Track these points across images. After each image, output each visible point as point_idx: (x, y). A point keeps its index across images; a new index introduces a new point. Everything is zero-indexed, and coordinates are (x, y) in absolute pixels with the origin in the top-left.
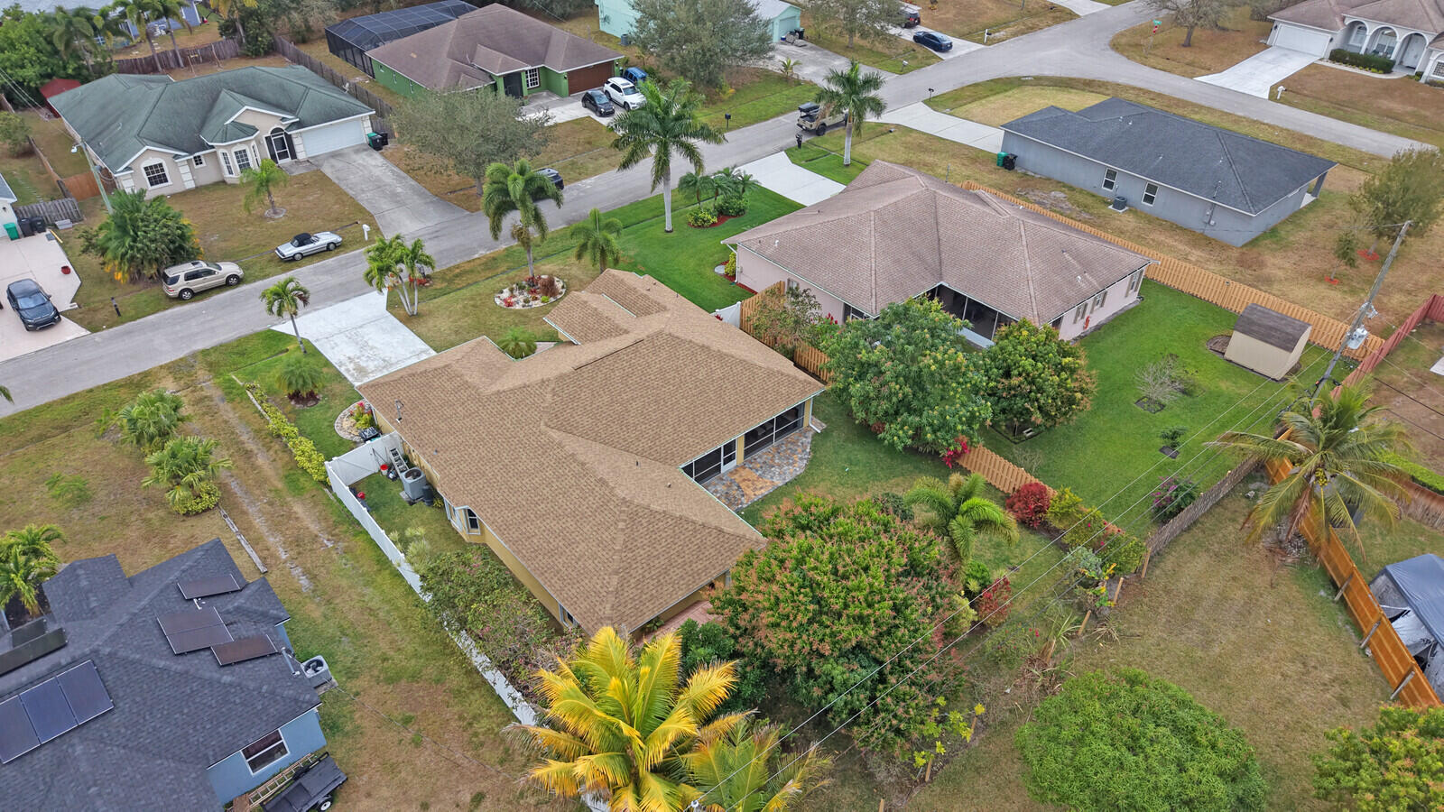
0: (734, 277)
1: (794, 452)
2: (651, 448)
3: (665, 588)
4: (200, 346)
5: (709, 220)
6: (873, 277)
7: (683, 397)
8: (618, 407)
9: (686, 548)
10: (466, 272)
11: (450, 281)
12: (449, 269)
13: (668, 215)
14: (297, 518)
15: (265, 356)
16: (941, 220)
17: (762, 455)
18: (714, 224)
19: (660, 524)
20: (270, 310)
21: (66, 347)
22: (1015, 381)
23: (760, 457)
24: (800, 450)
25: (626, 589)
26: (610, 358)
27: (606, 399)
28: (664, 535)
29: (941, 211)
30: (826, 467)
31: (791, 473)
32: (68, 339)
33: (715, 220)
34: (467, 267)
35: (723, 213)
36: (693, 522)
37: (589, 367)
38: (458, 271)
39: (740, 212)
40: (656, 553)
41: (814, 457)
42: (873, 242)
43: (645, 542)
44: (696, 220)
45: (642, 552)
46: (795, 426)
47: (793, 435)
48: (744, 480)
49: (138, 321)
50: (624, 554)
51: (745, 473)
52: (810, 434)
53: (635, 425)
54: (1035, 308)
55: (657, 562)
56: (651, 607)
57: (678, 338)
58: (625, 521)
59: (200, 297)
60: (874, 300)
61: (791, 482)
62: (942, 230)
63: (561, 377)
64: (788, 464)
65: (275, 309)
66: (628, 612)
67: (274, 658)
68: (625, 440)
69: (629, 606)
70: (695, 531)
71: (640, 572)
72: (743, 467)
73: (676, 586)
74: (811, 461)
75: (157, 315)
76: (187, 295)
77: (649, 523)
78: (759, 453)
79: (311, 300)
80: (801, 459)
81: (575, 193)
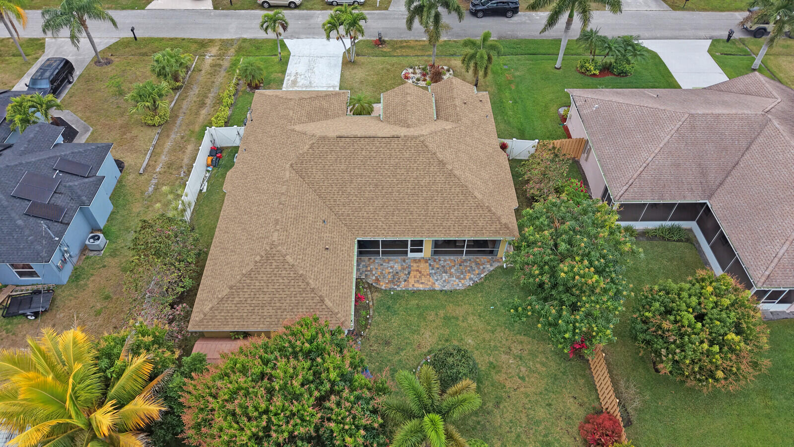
0: (565, 120)
1: (471, 270)
2: (348, 215)
3: (254, 317)
4: (245, 36)
5: (590, 71)
6: (641, 169)
7: (398, 191)
8: (346, 177)
9: (288, 298)
10: (409, 47)
11: (395, 49)
12: (401, 42)
13: (561, 56)
14: (184, 152)
15: (266, 54)
16: (754, 147)
17: (446, 260)
18: (594, 75)
19: (284, 272)
20: (262, 26)
21: (198, 12)
22: (666, 325)
23: (445, 261)
24: (477, 272)
25: (229, 302)
26: (367, 140)
27: (343, 167)
28: (281, 281)
29: (761, 139)
30: (482, 297)
31: (453, 285)
32: (202, 8)
33: (597, 72)
34: (412, 44)
35: (606, 69)
36: (308, 284)
37: (348, 140)
38: (405, 44)
39: (623, 74)
40: (265, 290)
41: (482, 283)
42: (666, 140)
43: (264, 278)
44: (582, 67)
45: (257, 284)
46: (491, 252)
47: (483, 258)
48: (417, 271)
49: (237, 11)
50: (244, 279)
51: (423, 266)
52: (496, 265)
53: (349, 194)
54: (770, 268)
55: (262, 296)
56: (236, 323)
57: (427, 147)
58: (262, 257)
59: (272, 8)
60: (625, 188)
61: (446, 291)
62: (747, 156)
63: (324, 138)
64: (458, 278)
65: (265, 26)
66: (218, 317)
67: (56, 224)
68: (335, 201)
69: (222, 314)
70: (304, 290)
71: (246, 296)
72: (426, 261)
73: (262, 320)
74: (476, 285)
75: (247, 11)
76: (266, 5)
77: (277, 267)
78: (447, 258)
79: (289, 29)
80: (471, 279)
81: (524, 19)
